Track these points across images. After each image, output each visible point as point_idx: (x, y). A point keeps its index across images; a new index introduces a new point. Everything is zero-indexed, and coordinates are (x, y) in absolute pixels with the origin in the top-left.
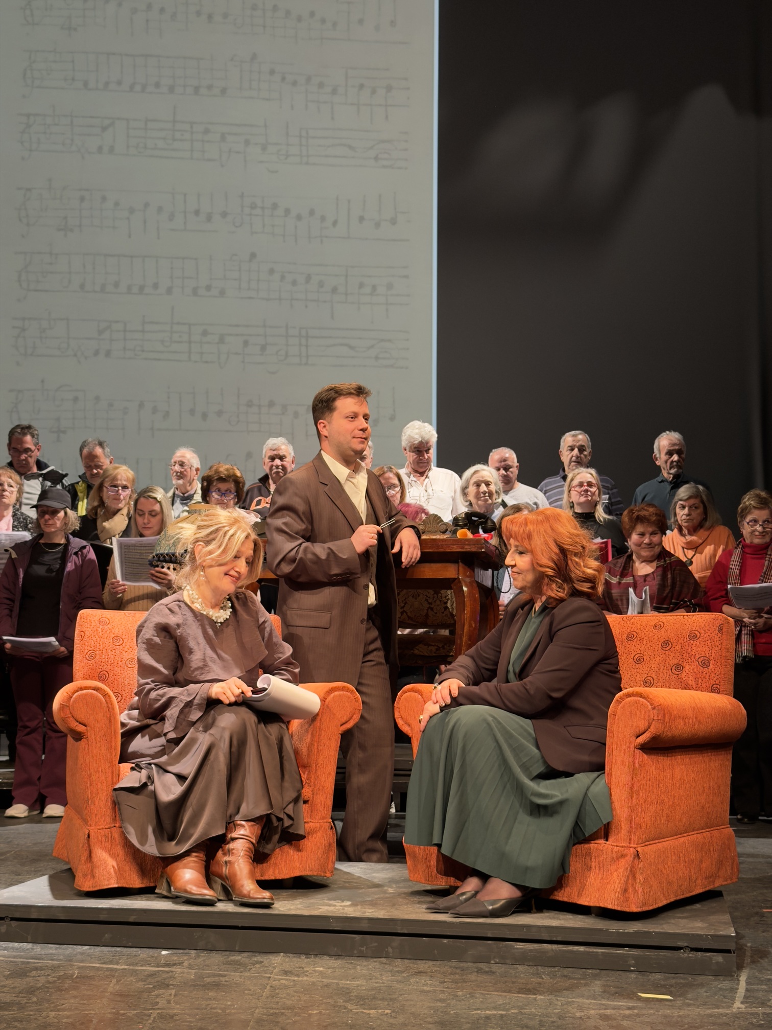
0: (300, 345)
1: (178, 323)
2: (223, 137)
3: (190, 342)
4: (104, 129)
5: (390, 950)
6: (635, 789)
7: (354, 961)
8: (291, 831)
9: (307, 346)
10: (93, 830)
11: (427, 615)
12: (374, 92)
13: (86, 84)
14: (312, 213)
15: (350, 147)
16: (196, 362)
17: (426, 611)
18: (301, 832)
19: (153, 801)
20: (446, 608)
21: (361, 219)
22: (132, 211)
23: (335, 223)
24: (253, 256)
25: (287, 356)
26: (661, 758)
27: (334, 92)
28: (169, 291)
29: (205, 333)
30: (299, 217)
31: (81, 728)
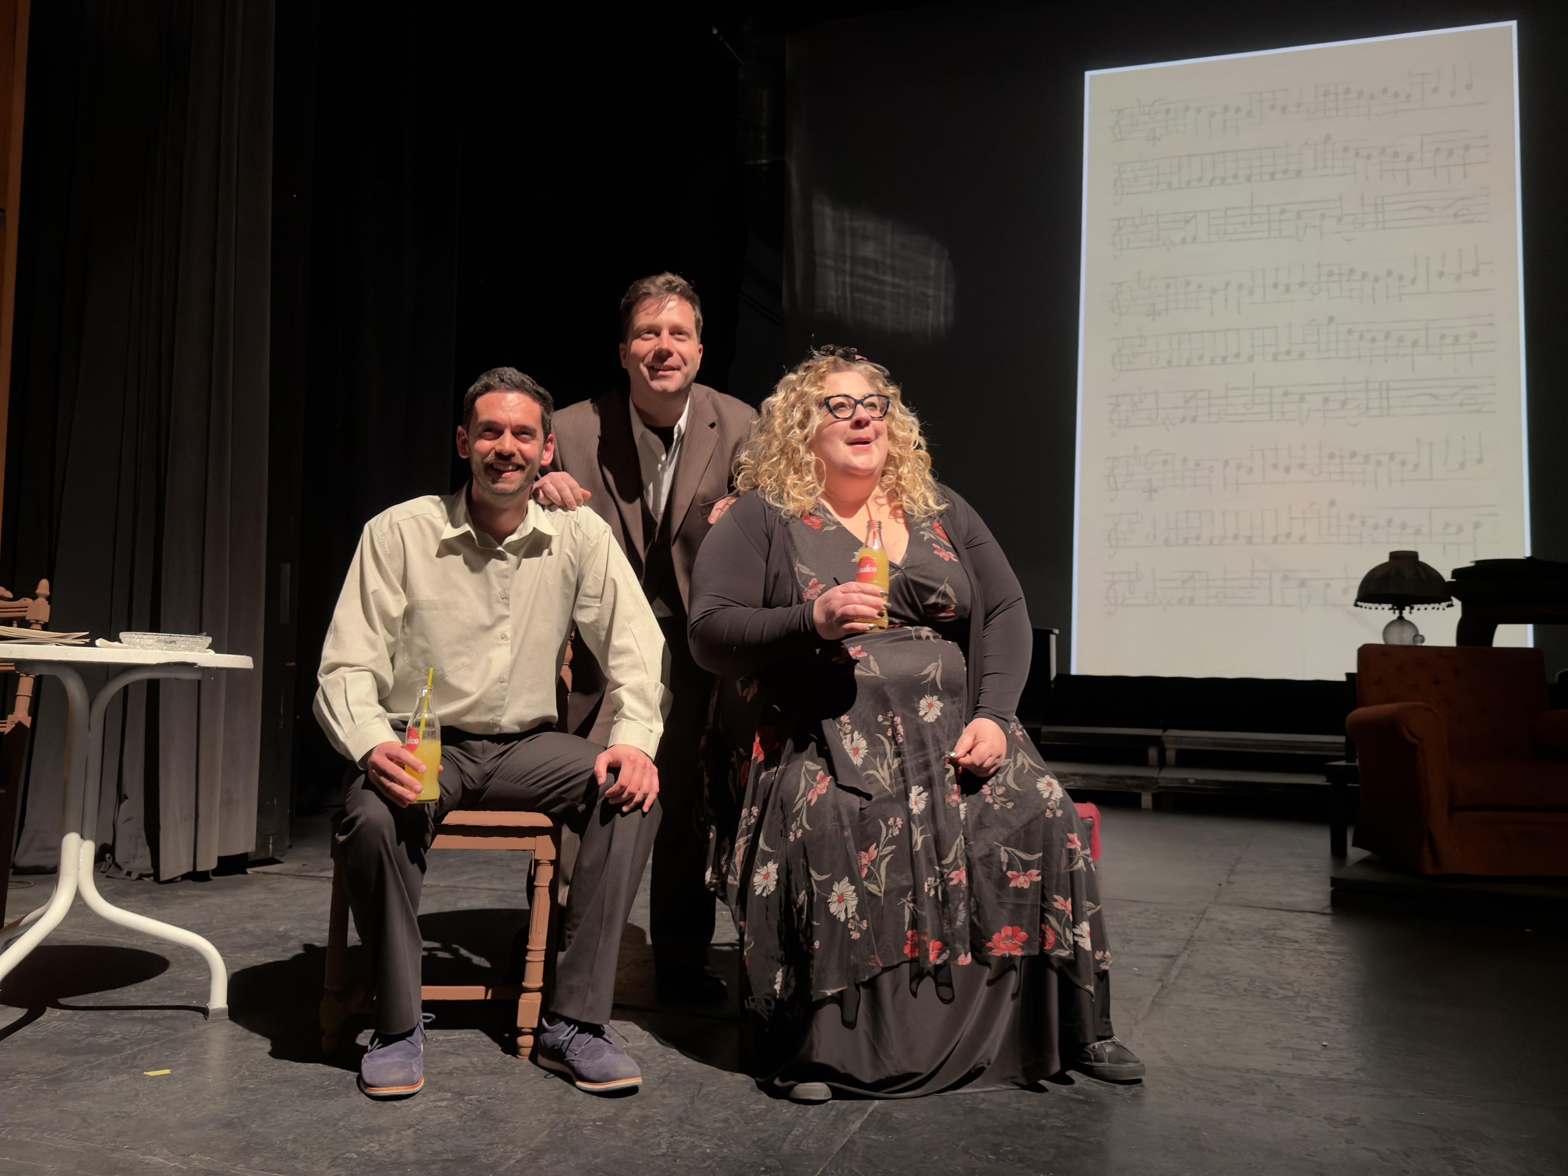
1: (1260, 387)
2: (1299, 215)
3: (1271, 403)
4: (1187, 222)
9: (1388, 398)
12: (1451, 153)
14: (1389, 273)
15: (1427, 208)
16: (1277, 421)
21: (1441, 274)
22: (1214, 291)
23: (1413, 281)
27: (1410, 158)
28: (1251, 359)
29: (1286, 394)
30: (1377, 279)
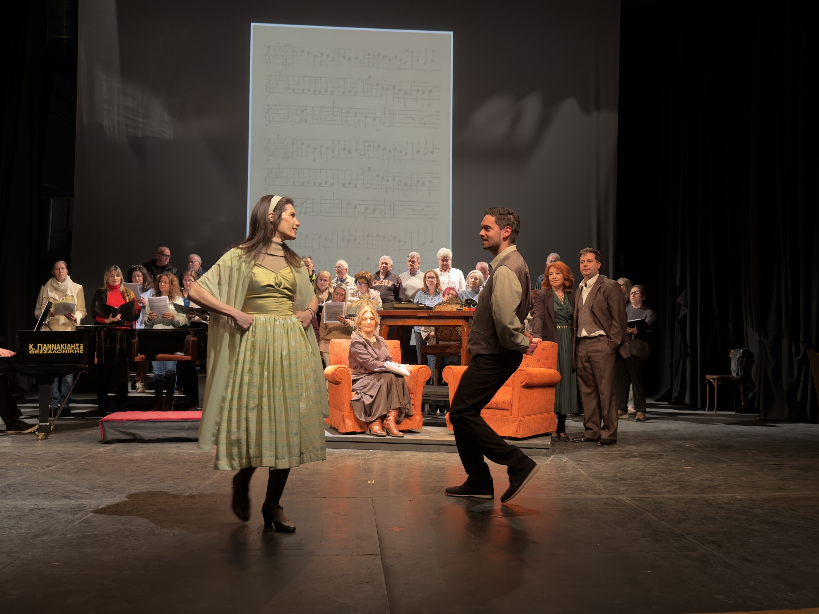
0: (391, 209)
1: (336, 200)
2: (356, 114)
3: (341, 208)
4: (303, 111)
5: (443, 450)
6: (521, 399)
7: (431, 453)
8: (408, 414)
9: (394, 210)
10: (344, 413)
11: (450, 337)
12: (423, 93)
13: (294, 91)
14: (396, 149)
15: (413, 119)
16: (344, 217)
17: (450, 335)
18: (412, 414)
19: (363, 404)
20: (458, 334)
21: (418, 151)
22: (315, 149)
23: (406, 154)
24: (369, 169)
25: (385, 214)
26: (529, 390)
27: (406, 93)
28: (332, 185)
29: (348, 204)
30: (390, 151)
31: (340, 380)
